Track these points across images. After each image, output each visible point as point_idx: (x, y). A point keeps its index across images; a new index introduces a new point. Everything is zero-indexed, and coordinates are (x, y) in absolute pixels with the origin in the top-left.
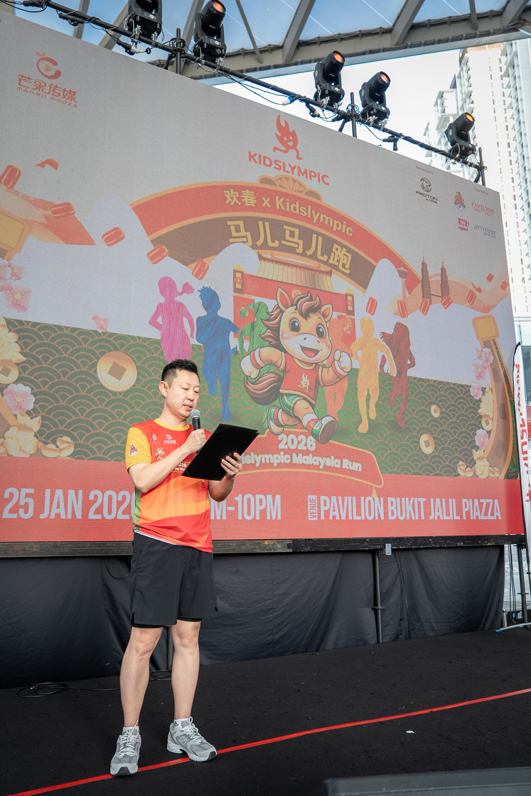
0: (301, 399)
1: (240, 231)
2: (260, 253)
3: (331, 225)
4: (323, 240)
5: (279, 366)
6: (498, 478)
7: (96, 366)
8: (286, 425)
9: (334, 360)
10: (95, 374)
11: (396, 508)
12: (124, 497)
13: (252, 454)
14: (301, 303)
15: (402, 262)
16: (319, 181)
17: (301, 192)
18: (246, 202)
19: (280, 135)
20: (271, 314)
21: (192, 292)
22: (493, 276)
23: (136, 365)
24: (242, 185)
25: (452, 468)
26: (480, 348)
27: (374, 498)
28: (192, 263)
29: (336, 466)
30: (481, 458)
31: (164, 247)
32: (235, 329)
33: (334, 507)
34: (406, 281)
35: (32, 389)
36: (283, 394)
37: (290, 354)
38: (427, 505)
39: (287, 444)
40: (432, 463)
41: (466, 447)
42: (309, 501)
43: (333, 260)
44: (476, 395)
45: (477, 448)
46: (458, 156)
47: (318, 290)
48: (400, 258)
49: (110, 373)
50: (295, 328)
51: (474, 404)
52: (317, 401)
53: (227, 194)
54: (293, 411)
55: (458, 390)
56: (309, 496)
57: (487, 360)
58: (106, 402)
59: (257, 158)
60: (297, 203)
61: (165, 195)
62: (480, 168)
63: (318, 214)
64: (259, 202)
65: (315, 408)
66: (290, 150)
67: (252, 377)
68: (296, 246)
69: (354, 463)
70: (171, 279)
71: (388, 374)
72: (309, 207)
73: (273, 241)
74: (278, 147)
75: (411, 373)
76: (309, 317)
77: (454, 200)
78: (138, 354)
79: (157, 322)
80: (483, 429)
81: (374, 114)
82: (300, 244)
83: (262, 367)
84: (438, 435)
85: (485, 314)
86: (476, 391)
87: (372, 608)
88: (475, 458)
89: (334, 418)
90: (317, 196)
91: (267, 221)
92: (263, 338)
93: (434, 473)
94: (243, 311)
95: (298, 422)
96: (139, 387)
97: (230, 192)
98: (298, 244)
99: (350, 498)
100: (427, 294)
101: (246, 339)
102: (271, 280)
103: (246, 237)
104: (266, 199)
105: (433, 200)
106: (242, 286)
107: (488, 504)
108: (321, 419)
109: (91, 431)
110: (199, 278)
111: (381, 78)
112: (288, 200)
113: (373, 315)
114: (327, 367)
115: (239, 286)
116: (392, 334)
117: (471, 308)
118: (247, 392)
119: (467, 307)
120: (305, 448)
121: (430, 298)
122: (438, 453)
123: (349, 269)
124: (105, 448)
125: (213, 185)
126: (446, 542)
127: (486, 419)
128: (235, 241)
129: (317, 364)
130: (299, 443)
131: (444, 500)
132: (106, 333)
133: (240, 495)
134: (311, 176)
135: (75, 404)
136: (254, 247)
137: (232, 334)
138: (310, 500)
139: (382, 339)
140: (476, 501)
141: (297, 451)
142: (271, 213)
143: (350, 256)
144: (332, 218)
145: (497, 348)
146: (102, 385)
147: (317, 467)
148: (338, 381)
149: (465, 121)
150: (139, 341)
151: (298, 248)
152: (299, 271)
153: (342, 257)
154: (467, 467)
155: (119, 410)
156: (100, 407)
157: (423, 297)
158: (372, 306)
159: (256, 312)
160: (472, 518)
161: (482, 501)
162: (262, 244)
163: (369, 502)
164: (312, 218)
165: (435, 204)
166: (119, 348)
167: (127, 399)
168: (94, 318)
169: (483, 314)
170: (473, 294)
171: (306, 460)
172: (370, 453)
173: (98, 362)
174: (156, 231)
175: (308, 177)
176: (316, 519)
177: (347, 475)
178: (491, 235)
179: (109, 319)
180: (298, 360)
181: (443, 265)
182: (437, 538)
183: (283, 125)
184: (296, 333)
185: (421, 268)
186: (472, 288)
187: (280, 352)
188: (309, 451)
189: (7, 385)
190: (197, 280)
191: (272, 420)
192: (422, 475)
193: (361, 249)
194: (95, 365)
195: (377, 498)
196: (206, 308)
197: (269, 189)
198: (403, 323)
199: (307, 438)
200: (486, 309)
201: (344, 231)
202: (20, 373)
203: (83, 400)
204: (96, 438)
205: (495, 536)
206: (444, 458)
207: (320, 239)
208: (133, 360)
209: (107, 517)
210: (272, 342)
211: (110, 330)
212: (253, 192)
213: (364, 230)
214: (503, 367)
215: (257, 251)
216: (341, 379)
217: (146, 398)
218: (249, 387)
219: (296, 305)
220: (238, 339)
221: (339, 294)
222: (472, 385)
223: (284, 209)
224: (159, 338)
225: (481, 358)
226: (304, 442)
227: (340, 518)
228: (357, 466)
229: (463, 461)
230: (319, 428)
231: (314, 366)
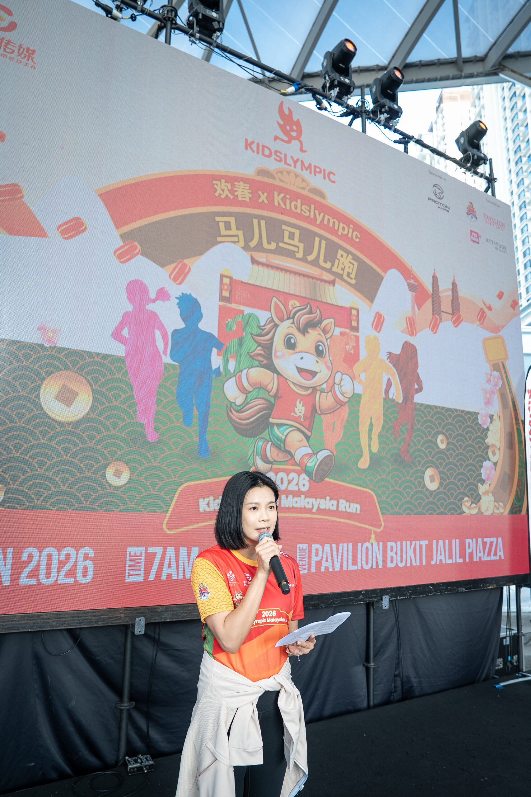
0: (294, 430)
1: (230, 229)
2: (254, 256)
3: (336, 228)
4: (326, 244)
5: (269, 391)
6: (502, 513)
7: (40, 389)
8: (275, 461)
9: (335, 383)
10: (37, 400)
11: (396, 553)
12: (68, 556)
14: (299, 315)
15: (412, 274)
16: (324, 178)
17: (304, 189)
18: (239, 196)
19: (282, 123)
20: (263, 328)
21: (168, 300)
22: (503, 293)
23: (92, 389)
24: (236, 175)
25: (457, 505)
26: (489, 371)
27: (372, 544)
28: (170, 263)
29: (332, 508)
30: (486, 493)
31: (136, 243)
32: (219, 345)
33: (327, 557)
34: (415, 295)
36: (273, 424)
37: (283, 377)
38: (429, 548)
40: (437, 501)
41: (472, 481)
42: (298, 551)
43: (338, 268)
44: (484, 423)
45: (483, 482)
46: (469, 165)
47: (319, 301)
48: (410, 269)
49: (57, 398)
50: (290, 345)
51: (482, 433)
52: (313, 431)
53: (217, 185)
54: (284, 444)
55: (466, 418)
56: (298, 545)
57: (496, 385)
58: (49, 435)
59: (254, 146)
60: (299, 201)
61: (142, 182)
62: (491, 180)
63: (322, 214)
64: (255, 197)
65: (311, 440)
66: (293, 141)
67: (237, 403)
68: (296, 249)
69: (352, 504)
70: (142, 282)
71: (393, 400)
72: (313, 206)
73: (269, 243)
74: (279, 136)
75: (418, 398)
76: (308, 332)
77: (466, 212)
78: (95, 375)
79: (122, 335)
80: (490, 460)
81: (386, 112)
82: (300, 248)
83: (250, 392)
84: (444, 469)
85: (495, 335)
86: (484, 418)
87: (363, 665)
88: (481, 492)
89: (331, 452)
90: (322, 195)
91: (264, 219)
92: (252, 357)
93: (438, 512)
94: (229, 324)
95: (290, 457)
96: (94, 416)
97: (221, 183)
98: (298, 247)
99: (345, 545)
100: (437, 310)
101: (232, 357)
102: (265, 288)
103: (237, 236)
104: (263, 194)
105: (446, 208)
106: (230, 293)
107: (491, 543)
108: (317, 453)
109: (28, 473)
110: (177, 282)
111: (394, 74)
112: (288, 196)
113: (379, 332)
114: (326, 391)
115: (226, 294)
116: (399, 355)
117: (481, 327)
118: (230, 421)
119: (478, 326)
120: (296, 488)
121: (440, 315)
122: (443, 489)
123: (355, 279)
124: (46, 494)
125: (201, 173)
126: (447, 588)
127: (493, 449)
128: (224, 240)
129: (314, 388)
130: (290, 482)
131: (447, 541)
132: (55, 347)
134: (315, 172)
135: (9, 438)
136: (246, 248)
137: (215, 350)
138: (300, 550)
139: (389, 360)
140: (480, 540)
141: (287, 492)
142: (268, 210)
143: (356, 264)
144: (337, 220)
145: (505, 372)
146: (45, 413)
147: (309, 511)
148: (338, 409)
149: (478, 129)
150: (98, 358)
151: (298, 252)
152: (298, 278)
153: (347, 264)
154: (472, 503)
155: (67, 445)
156: (42, 441)
157: (433, 314)
158: (378, 322)
159: (246, 326)
160: (475, 560)
161: (485, 540)
162: (256, 245)
163: (367, 548)
164: (315, 218)
165: (447, 212)
166: (71, 367)
167: (78, 431)
168: (39, 329)
169: (492, 335)
170: (484, 312)
171: (297, 502)
172: (371, 492)
173: (42, 384)
174: (127, 224)
175: (313, 173)
176: (307, 571)
177: (344, 518)
178: (501, 249)
179: (60, 330)
180: (293, 383)
181: (454, 280)
182: (438, 584)
183: (287, 112)
184: (291, 351)
185: (431, 281)
186: (482, 306)
187: (272, 374)
188: (301, 491)
190: (175, 285)
191: (258, 455)
192: (426, 514)
193: (368, 257)
194: (39, 387)
195: (376, 544)
196: (184, 320)
197: (267, 183)
198: (411, 343)
199: (299, 476)
200: (496, 329)
201: (350, 235)
203: (19, 433)
204: (33, 482)
206: (449, 494)
207: (324, 243)
208: (89, 382)
209: (44, 581)
210: (263, 361)
211: (61, 344)
212: (248, 185)
213: (372, 236)
214: (511, 392)
215: (250, 253)
216: (341, 406)
217: (103, 430)
218: (233, 416)
219: (293, 318)
220: (222, 358)
221: (342, 307)
222: (480, 412)
223: (283, 206)
224: (123, 355)
225: (490, 383)
226: (295, 482)
227: (334, 569)
228: (355, 508)
229: (469, 497)
230: (313, 464)
231: (311, 390)
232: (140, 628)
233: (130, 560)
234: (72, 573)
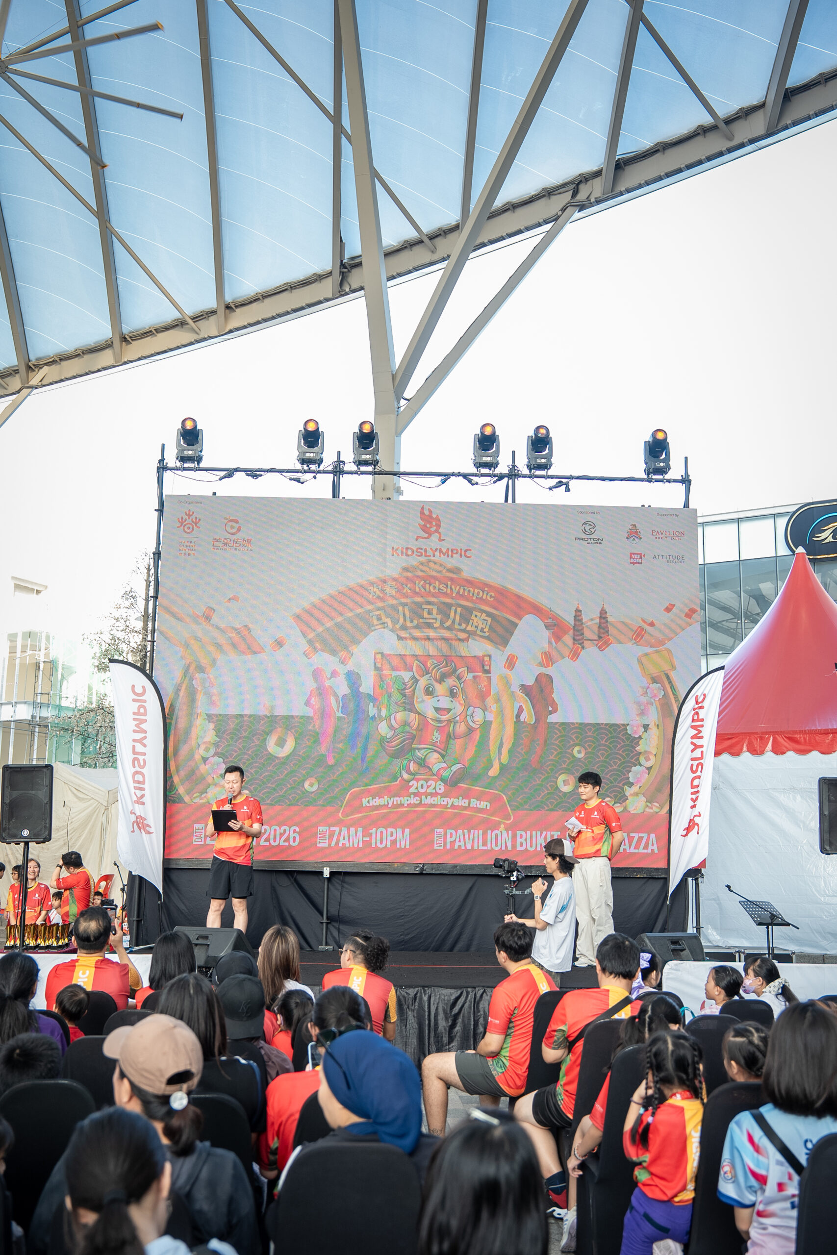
0: (432, 751)
1: (381, 619)
2: (399, 634)
3: (471, 595)
4: (461, 610)
5: (412, 726)
6: (657, 813)
8: (417, 773)
9: (467, 715)
10: (265, 747)
11: (526, 840)
12: (285, 830)
13: (386, 797)
14: (436, 670)
15: (551, 614)
16: (461, 556)
17: (442, 571)
18: (387, 593)
19: (423, 523)
20: (407, 684)
21: (339, 676)
22: (674, 605)
23: (295, 737)
24: (384, 579)
26: (645, 684)
27: (501, 832)
28: (338, 653)
29: (464, 805)
30: (635, 794)
31: (317, 645)
32: (374, 700)
33: (460, 839)
34: (553, 631)
35: (224, 760)
36: (415, 749)
37: (423, 715)
39: (417, 788)
40: (571, 800)
42: (435, 834)
43: (472, 627)
44: (635, 732)
45: (631, 785)
47: (454, 656)
48: (549, 610)
49: (276, 744)
50: (429, 692)
51: (632, 742)
52: (448, 751)
53: (371, 589)
54: (424, 761)
55: (611, 730)
57: (655, 696)
58: (272, 765)
59: (398, 552)
60: (437, 582)
62: (685, 481)
63: (458, 587)
64: (400, 589)
65: (446, 759)
66: (433, 536)
67: (388, 737)
69: (482, 802)
70: (322, 669)
71: (524, 723)
72: (449, 583)
73: (412, 621)
74: (420, 536)
75: (552, 718)
76: (444, 681)
77: (626, 536)
78: (296, 729)
79: (311, 703)
80: (641, 765)
82: (437, 619)
85: (658, 649)
86: (635, 729)
88: (627, 794)
89: (464, 765)
90: (459, 571)
91: (407, 605)
92: (398, 705)
94: (381, 685)
95: (429, 770)
96: (296, 753)
97: (373, 587)
99: (476, 831)
100: (579, 639)
101: (384, 707)
102: (409, 655)
103: (386, 623)
104: (407, 586)
105: (597, 541)
106: (382, 664)
107: (640, 839)
108: (451, 767)
110: (344, 664)
111: (539, 432)
112: (428, 582)
113: (511, 670)
114: (459, 722)
115: (379, 665)
116: (533, 685)
117: (637, 645)
118: (383, 749)
119: (632, 644)
120: (434, 791)
121: (582, 644)
123: (488, 632)
125: (357, 585)
127: (645, 756)
128: (376, 628)
129: (448, 721)
130: (428, 787)
132: (273, 715)
133: (375, 829)
134: (452, 554)
136: (393, 630)
137: (371, 704)
138: (437, 833)
139: (521, 691)
141: (426, 794)
142: (410, 597)
143: (489, 620)
144: (472, 588)
145: (670, 682)
146: (270, 753)
147: (445, 806)
148: (470, 733)
150: (297, 718)
151: (436, 623)
152: (435, 642)
153: (481, 622)
154: (615, 803)
155: (282, 769)
156: (269, 768)
157: (574, 644)
158: (511, 663)
159: (394, 684)
161: (632, 835)
162: (401, 626)
163: (497, 835)
164: (452, 592)
165: (599, 545)
166: (282, 725)
167: (287, 762)
168: (264, 706)
169: (654, 649)
170: (643, 629)
171: (434, 801)
172: (499, 792)
173: (267, 737)
174: (311, 633)
175: (450, 555)
176: (442, 848)
177: (475, 812)
178: (676, 560)
179: (276, 705)
180: (431, 719)
181: (603, 607)
183: (427, 513)
184: (430, 697)
185: (574, 615)
186: (642, 624)
187: (414, 714)
188: (438, 793)
189: (208, 758)
190: (343, 666)
191: (404, 770)
193: (504, 611)
194: (265, 740)
195: (506, 832)
197: (410, 576)
198: (546, 673)
199: (436, 783)
200: (659, 643)
201: (484, 597)
202: (216, 750)
203: (256, 765)
204: (265, 790)
205: (648, 868)
207: (459, 610)
208: (292, 733)
209: (273, 843)
210: (407, 707)
211: (276, 713)
212: (395, 583)
213: (508, 591)
214: (677, 701)
215: (396, 633)
217: (301, 760)
218: (384, 745)
219: (431, 673)
220: (376, 708)
221: (475, 656)
222: (631, 723)
223: (423, 590)
224: (312, 715)
225: (645, 695)
226: (433, 786)
227: (466, 847)
228: (483, 805)
229: (611, 798)
230: (448, 774)
231: (446, 722)
232: (326, 873)
233: (320, 834)
234: (287, 840)
